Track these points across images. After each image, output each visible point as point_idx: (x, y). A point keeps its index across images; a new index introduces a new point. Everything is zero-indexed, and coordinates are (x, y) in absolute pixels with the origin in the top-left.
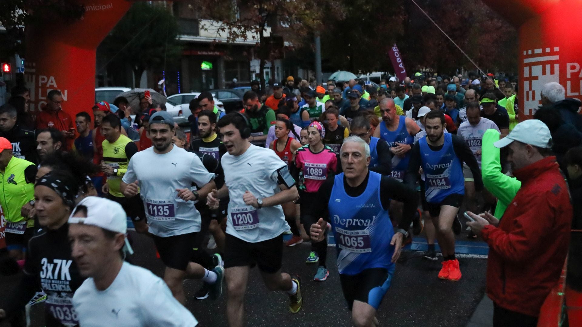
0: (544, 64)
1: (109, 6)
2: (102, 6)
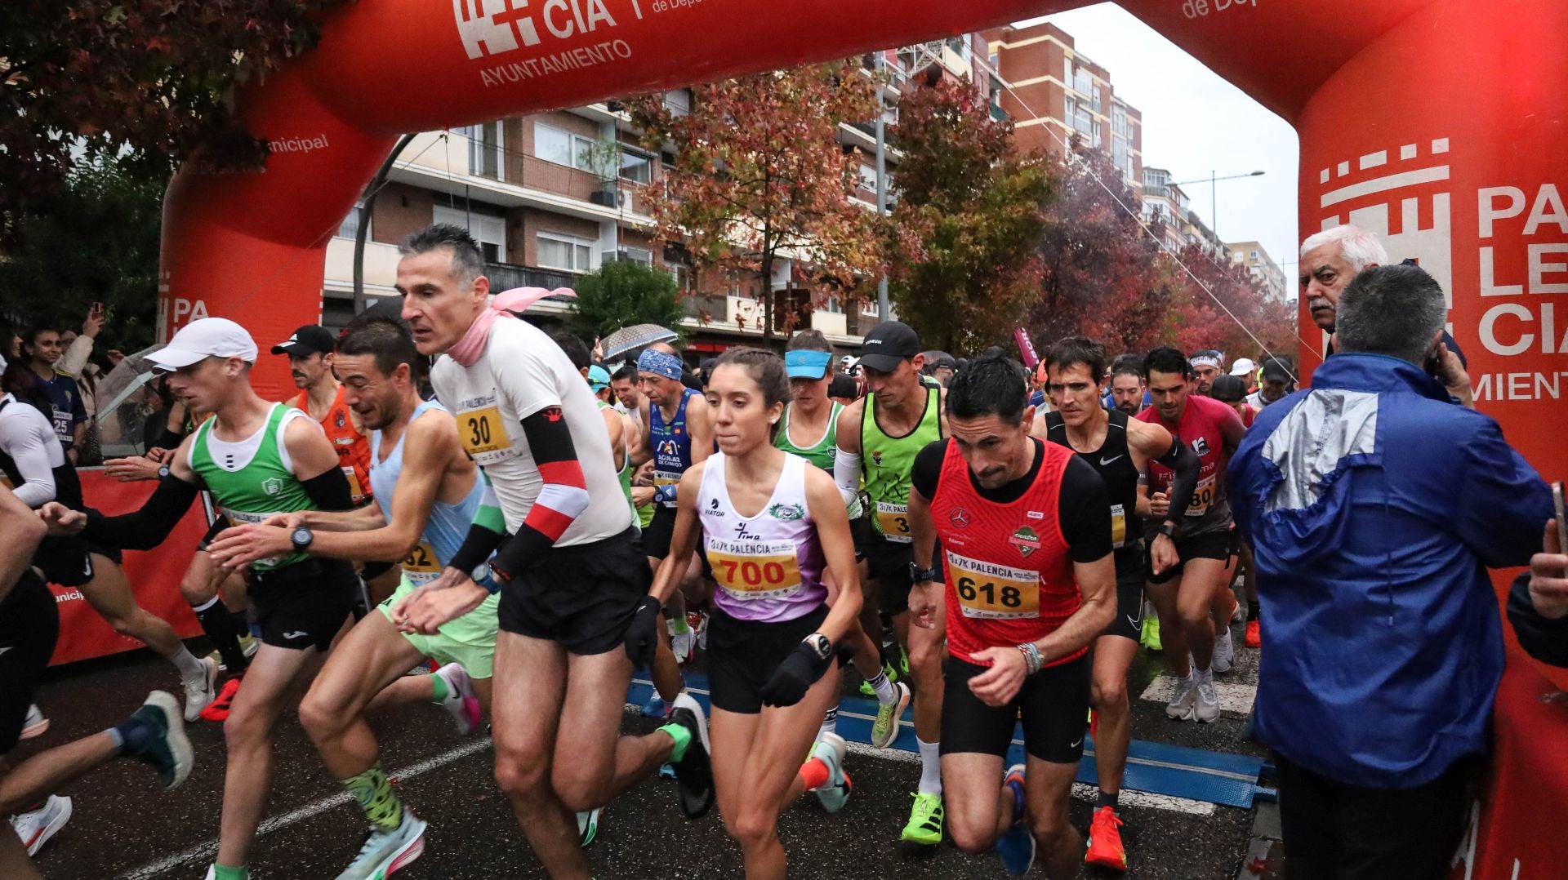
0: (1393, 199)
1: (321, 143)
2: (303, 142)
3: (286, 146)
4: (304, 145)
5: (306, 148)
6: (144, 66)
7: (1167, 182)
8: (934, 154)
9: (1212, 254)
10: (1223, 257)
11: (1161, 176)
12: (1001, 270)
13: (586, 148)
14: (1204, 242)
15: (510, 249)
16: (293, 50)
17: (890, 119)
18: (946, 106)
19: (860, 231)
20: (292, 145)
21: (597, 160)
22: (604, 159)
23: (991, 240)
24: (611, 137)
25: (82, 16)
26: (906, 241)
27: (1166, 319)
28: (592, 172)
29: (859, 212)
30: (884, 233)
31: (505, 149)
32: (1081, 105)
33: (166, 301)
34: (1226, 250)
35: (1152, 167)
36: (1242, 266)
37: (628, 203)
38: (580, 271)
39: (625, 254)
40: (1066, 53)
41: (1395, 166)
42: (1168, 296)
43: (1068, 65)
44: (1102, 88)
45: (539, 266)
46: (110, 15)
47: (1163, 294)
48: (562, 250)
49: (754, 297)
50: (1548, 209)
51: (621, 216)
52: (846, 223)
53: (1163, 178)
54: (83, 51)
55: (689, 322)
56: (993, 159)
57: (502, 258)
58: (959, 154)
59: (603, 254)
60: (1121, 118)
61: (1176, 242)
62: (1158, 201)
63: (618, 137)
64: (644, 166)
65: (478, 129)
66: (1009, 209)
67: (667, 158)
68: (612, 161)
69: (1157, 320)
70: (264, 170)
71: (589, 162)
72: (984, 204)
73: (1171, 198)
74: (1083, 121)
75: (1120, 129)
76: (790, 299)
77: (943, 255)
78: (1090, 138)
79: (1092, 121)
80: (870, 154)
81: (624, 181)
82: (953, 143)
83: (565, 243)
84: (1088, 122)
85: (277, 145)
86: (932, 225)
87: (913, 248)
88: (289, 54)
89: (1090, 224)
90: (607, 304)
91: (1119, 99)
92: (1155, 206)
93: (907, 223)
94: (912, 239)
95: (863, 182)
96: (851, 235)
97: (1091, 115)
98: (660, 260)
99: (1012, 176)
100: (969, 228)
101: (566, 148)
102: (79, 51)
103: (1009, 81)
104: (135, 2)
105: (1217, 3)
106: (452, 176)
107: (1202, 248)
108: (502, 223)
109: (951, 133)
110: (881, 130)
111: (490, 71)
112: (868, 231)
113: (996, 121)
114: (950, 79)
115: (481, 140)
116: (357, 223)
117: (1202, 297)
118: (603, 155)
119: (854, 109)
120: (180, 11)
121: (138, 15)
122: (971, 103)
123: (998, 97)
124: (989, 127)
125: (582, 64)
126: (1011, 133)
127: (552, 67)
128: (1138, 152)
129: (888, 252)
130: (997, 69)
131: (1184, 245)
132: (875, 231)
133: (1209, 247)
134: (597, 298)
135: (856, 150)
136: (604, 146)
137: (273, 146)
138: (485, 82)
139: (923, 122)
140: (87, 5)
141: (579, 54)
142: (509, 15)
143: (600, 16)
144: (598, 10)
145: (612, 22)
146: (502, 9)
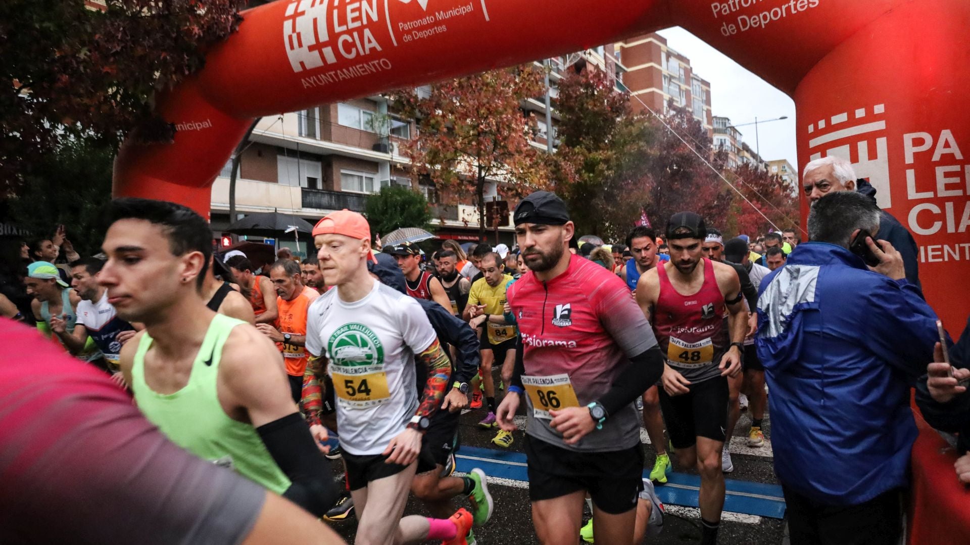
0: (852, 142)
1: (207, 124)
2: (197, 124)
3: (186, 127)
4: (197, 126)
5: (198, 128)
6: (101, 82)
7: (728, 125)
8: (581, 115)
9: (757, 168)
10: (765, 170)
11: (724, 121)
12: (625, 184)
13: (370, 118)
14: (753, 162)
15: (325, 180)
16: (189, 70)
17: (553, 93)
18: (587, 86)
19: (537, 164)
20: (190, 126)
21: (376, 124)
22: (381, 124)
23: (618, 167)
24: (385, 110)
25: (63, 54)
27: (730, 210)
28: (373, 132)
29: (536, 152)
30: (551, 164)
31: (320, 120)
32: (672, 80)
34: (766, 165)
35: (718, 116)
36: (777, 175)
37: (396, 150)
38: (368, 193)
39: (395, 181)
40: (662, 48)
41: (852, 122)
42: (731, 196)
43: (663, 56)
44: (685, 69)
45: (342, 190)
46: (80, 52)
47: (727, 195)
48: (356, 180)
49: (475, 205)
50: (947, 145)
51: (392, 158)
52: (528, 159)
53: (725, 123)
54: (64, 75)
55: (435, 222)
56: (618, 116)
57: (320, 186)
58: (596, 114)
59: (382, 182)
60: (697, 87)
61: (735, 161)
62: (722, 137)
63: (388, 110)
64: (405, 127)
65: (304, 112)
66: (629, 147)
67: (418, 121)
68: (386, 125)
69: (725, 211)
70: (173, 142)
71: (372, 126)
72: (613, 144)
73: (730, 134)
74: (674, 89)
75: (698, 94)
76: (495, 207)
77: (589, 177)
78: (679, 100)
79: (680, 89)
80: (542, 114)
81: (393, 137)
82: (593, 108)
83: (358, 176)
84: (677, 90)
85: (181, 127)
86: (582, 159)
87: (569, 173)
88: (187, 73)
89: (680, 155)
90: (384, 212)
91: (696, 75)
92: (721, 140)
93: (566, 158)
94: (569, 168)
96: (531, 167)
97: (679, 86)
98: (416, 184)
99: (629, 127)
100: (605, 160)
101: (357, 118)
102: (62, 75)
103: (628, 66)
104: (96, 45)
105: (741, 26)
106: (288, 137)
107: (750, 165)
108: (319, 165)
109: (591, 102)
110: (548, 101)
111: (307, 79)
112: (542, 164)
113: (620, 92)
114: (590, 68)
115: (306, 115)
116: (232, 167)
117: (752, 196)
118: (380, 121)
119: (529, 90)
120: (122, 50)
121: (97, 53)
122: (602, 83)
123: (621, 77)
124: (615, 97)
125: (362, 74)
126: (628, 100)
127: (344, 76)
128: (709, 108)
129: (554, 176)
130: (620, 60)
131: (740, 163)
132: (545, 163)
133: (755, 164)
134: (378, 209)
135: (532, 115)
136: (381, 116)
137: (179, 127)
138: (305, 86)
139: (574, 95)
140: (66, 47)
141: (360, 68)
142: (318, 46)
143: (371, 45)
144: (371, 42)
145: (379, 48)
146: (313, 42)
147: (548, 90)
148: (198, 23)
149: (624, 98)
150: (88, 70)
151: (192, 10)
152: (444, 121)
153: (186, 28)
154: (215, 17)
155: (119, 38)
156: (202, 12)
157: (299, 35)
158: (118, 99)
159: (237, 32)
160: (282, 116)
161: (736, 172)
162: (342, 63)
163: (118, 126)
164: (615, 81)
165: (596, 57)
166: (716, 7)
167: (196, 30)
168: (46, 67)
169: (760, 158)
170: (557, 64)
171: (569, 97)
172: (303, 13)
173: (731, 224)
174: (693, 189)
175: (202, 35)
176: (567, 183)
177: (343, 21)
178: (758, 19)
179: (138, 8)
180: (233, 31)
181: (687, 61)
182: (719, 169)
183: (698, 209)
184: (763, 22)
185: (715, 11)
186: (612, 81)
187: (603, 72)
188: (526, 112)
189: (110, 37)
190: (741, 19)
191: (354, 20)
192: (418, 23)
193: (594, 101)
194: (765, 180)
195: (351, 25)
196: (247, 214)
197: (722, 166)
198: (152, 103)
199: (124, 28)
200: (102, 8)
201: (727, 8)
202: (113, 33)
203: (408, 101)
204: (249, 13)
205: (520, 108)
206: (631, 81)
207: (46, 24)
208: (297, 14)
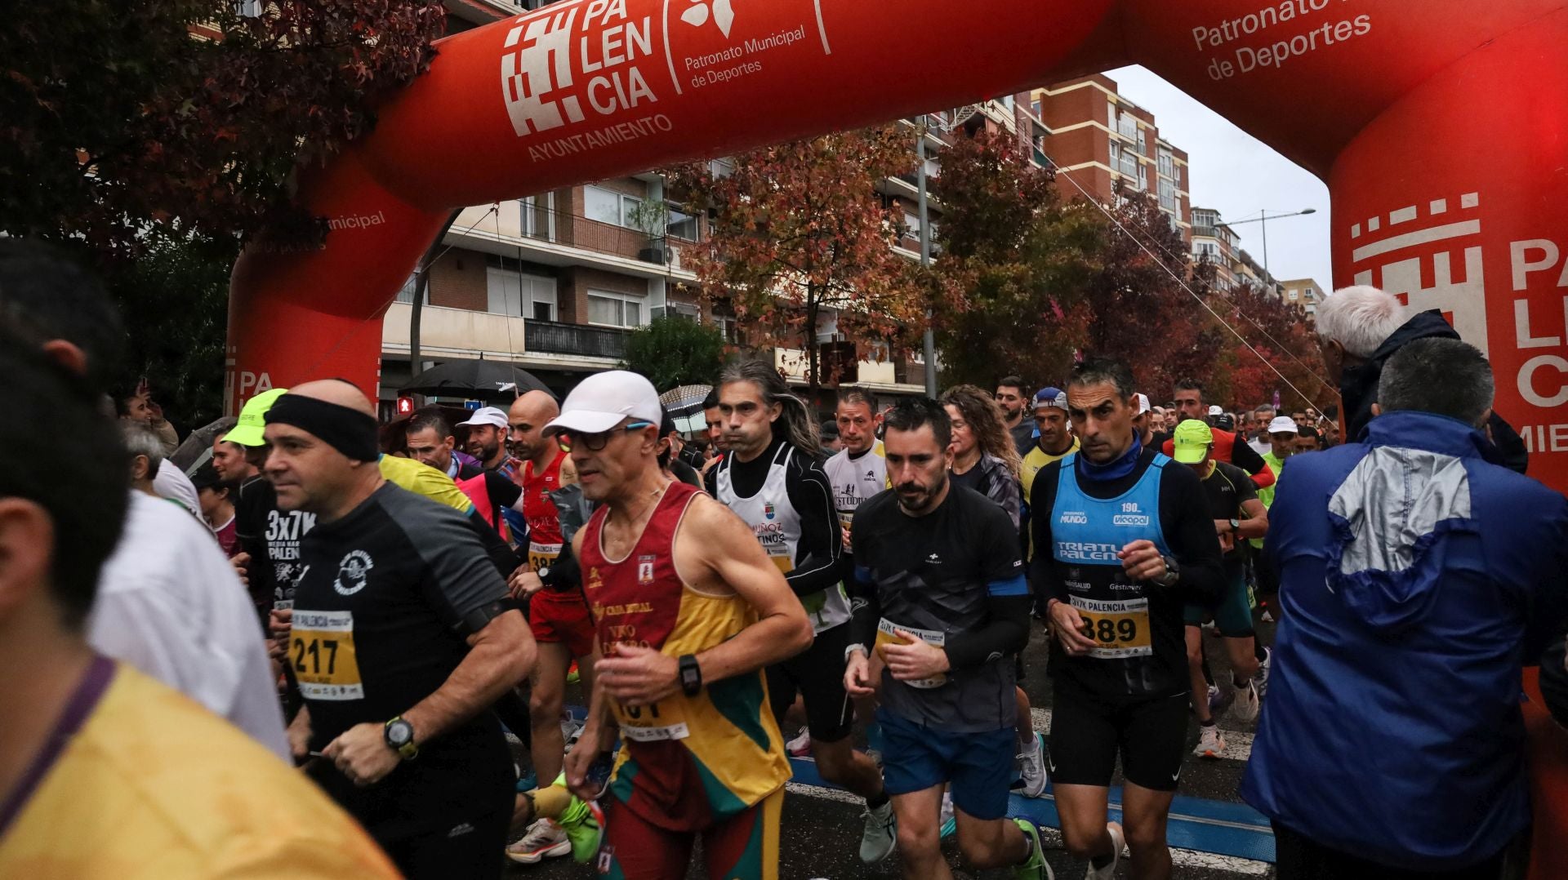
0: (1425, 253)
1: (378, 219)
2: (361, 219)
3: (345, 224)
4: (363, 222)
5: (364, 225)
6: (213, 153)
7: (1216, 222)
8: (977, 205)
9: (1263, 292)
10: (1277, 296)
11: (1210, 216)
12: (1047, 316)
13: (635, 207)
14: (1257, 282)
15: (560, 309)
16: (353, 132)
17: (931, 170)
18: (987, 157)
19: (902, 282)
20: (351, 223)
21: (645, 219)
22: (652, 218)
23: (1037, 288)
24: (659, 196)
25: (155, 110)
26: (949, 291)
27: (1218, 361)
28: (641, 230)
29: (902, 263)
30: (926, 283)
31: (555, 212)
32: (1125, 149)
33: (233, 373)
34: (1280, 289)
35: (1201, 207)
36: (1296, 305)
37: (676, 260)
38: (630, 328)
39: (674, 309)
40: (1109, 98)
41: (1425, 220)
42: (1220, 338)
43: (1111, 110)
44: (1147, 131)
45: (590, 323)
46: (182, 107)
47: (1214, 335)
48: (612, 308)
49: (802, 349)
51: (669, 272)
52: (887, 277)
53: (1212, 218)
54: (156, 143)
56: (1035, 207)
57: (554, 317)
58: (1000, 204)
59: (652, 310)
60: (1166, 159)
61: (1228, 281)
62: (1207, 241)
63: (665, 196)
64: (691, 223)
65: (530, 200)
66: (1053, 256)
67: (712, 213)
68: (660, 220)
69: (1210, 361)
70: (324, 247)
71: (638, 220)
72: (1028, 251)
73: (1220, 237)
74: (1128, 163)
75: (1167, 171)
76: (835, 352)
77: (989, 305)
78: (1135, 181)
79: (1138, 163)
80: (912, 203)
81: (672, 239)
82: (995, 194)
83: (615, 301)
84: (1134, 165)
85: (337, 223)
86: (976, 274)
87: (956, 298)
88: (350, 136)
89: (1137, 268)
90: (656, 359)
91: (1165, 142)
92: (1205, 246)
93: (951, 274)
94: (954, 288)
95: (908, 231)
96: (892, 288)
97: (1137, 158)
98: (708, 314)
99: (1054, 224)
100: (1014, 277)
101: (615, 208)
102: (152, 143)
103: (1053, 128)
104: (205, 95)
105: (1241, 63)
106: (505, 239)
107: (1252, 287)
108: (553, 282)
109: (993, 184)
110: (922, 182)
111: (537, 147)
112: (911, 283)
113: (1039, 167)
114: (991, 128)
115: (533, 203)
116: (415, 286)
117: (1255, 337)
118: (651, 213)
119: (891, 163)
120: (245, 102)
121: (207, 107)
122: (1010, 152)
123: (1041, 143)
124: (1031, 175)
125: (626, 139)
126: (1053, 180)
127: (596, 142)
128: (1185, 194)
129: (931, 303)
130: (1040, 116)
131: (1235, 284)
132: (917, 282)
133: (1261, 286)
134: (647, 354)
135: (896, 204)
136: (652, 205)
137: (333, 224)
138: (534, 157)
139: (965, 173)
140: (159, 99)
141: (622, 129)
142: (555, 95)
143: (641, 93)
144: (640, 87)
145: (653, 98)
146: (549, 89)
147: (921, 163)
148: (366, 59)
149: (1047, 178)
150: (194, 135)
151: (356, 39)
152: (754, 214)
153: (347, 66)
154: (395, 50)
155: (242, 84)
156: (373, 41)
157: (525, 77)
158: (239, 181)
159: (428, 73)
160: (496, 206)
161: (1229, 299)
162: (593, 120)
163: (237, 224)
164: (1031, 150)
165: (1002, 112)
166: (1200, 34)
167: (363, 69)
168: (127, 131)
169: (1269, 275)
170: (938, 123)
171: (956, 176)
172: (532, 43)
173: (1220, 383)
174: (1158, 324)
175: (372, 77)
176: (952, 314)
177: (595, 54)
178: (1269, 54)
179: (272, 37)
180: (421, 71)
181: (1149, 118)
182: (1200, 294)
183: (1165, 357)
184: (1277, 58)
185: (1198, 40)
186: (1026, 149)
187: (1012, 135)
188: (888, 199)
189: (228, 83)
190: (1241, 53)
191: (614, 53)
192: (716, 57)
193: (997, 181)
194: (1278, 313)
195: (610, 62)
196: (438, 362)
197: (1205, 288)
198: (293, 187)
199: (250, 68)
200: (215, 37)
201: (1218, 35)
202: (234, 76)
203: (697, 182)
204: (447, 41)
205: (877, 192)
206: (1059, 150)
207: (128, 64)
208: (524, 44)
